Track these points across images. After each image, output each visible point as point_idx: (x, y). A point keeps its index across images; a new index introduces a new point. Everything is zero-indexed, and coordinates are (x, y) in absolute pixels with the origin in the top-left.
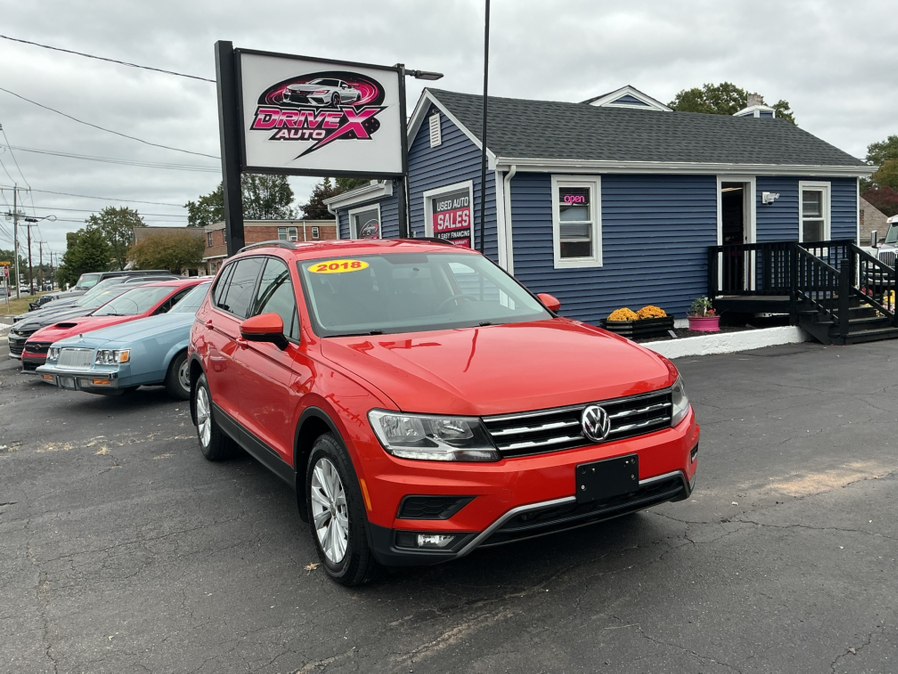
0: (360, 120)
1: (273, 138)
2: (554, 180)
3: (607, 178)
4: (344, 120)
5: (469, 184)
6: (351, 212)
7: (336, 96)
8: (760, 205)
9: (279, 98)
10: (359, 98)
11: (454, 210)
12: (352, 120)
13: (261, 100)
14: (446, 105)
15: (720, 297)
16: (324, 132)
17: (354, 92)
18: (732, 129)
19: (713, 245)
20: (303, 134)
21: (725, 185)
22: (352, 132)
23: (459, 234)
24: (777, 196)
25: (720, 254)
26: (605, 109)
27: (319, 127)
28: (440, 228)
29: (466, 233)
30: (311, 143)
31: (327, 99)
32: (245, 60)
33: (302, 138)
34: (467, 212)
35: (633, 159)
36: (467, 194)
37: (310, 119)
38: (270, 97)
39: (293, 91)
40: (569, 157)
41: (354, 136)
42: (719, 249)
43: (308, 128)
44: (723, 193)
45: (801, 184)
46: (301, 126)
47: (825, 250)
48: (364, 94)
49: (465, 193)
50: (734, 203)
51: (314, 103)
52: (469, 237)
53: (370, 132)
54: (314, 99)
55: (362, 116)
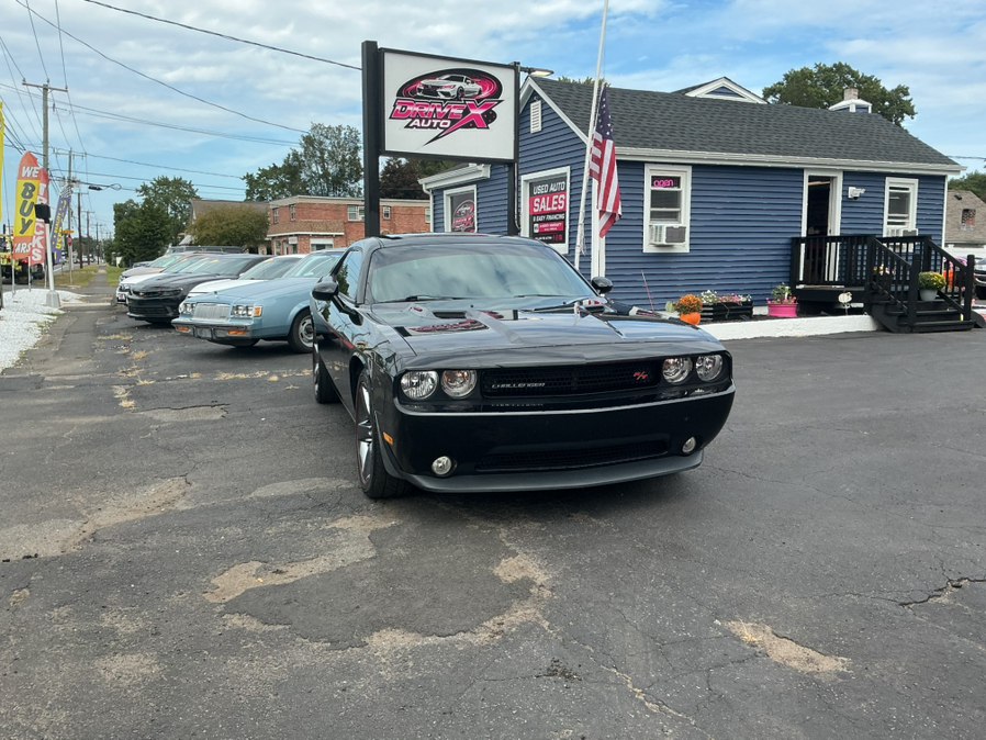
0: (480, 112)
1: (407, 126)
2: (647, 169)
3: (696, 168)
4: (466, 112)
5: (567, 170)
6: (446, 192)
7: (461, 91)
8: (846, 200)
9: (413, 92)
10: (480, 92)
11: (551, 194)
12: (473, 112)
13: (399, 94)
14: (548, 94)
15: (801, 286)
16: (449, 122)
17: (476, 87)
18: (824, 123)
19: (798, 236)
20: (432, 123)
21: (811, 179)
22: (473, 122)
23: (555, 217)
24: (862, 191)
25: (803, 245)
26: (700, 99)
27: (446, 117)
28: (535, 210)
29: (561, 216)
30: (439, 131)
31: (454, 93)
32: (388, 58)
33: (431, 127)
34: (563, 196)
35: (723, 150)
36: (564, 179)
37: (439, 110)
38: (407, 91)
39: (426, 86)
40: (663, 147)
41: (474, 126)
42: (802, 240)
43: (436, 118)
44: (809, 187)
45: (888, 179)
46: (431, 116)
47: (911, 246)
48: (485, 89)
49: (562, 178)
50: (820, 196)
51: (442, 97)
52: (564, 220)
53: (488, 123)
54: (442, 93)
55: (483, 108)
